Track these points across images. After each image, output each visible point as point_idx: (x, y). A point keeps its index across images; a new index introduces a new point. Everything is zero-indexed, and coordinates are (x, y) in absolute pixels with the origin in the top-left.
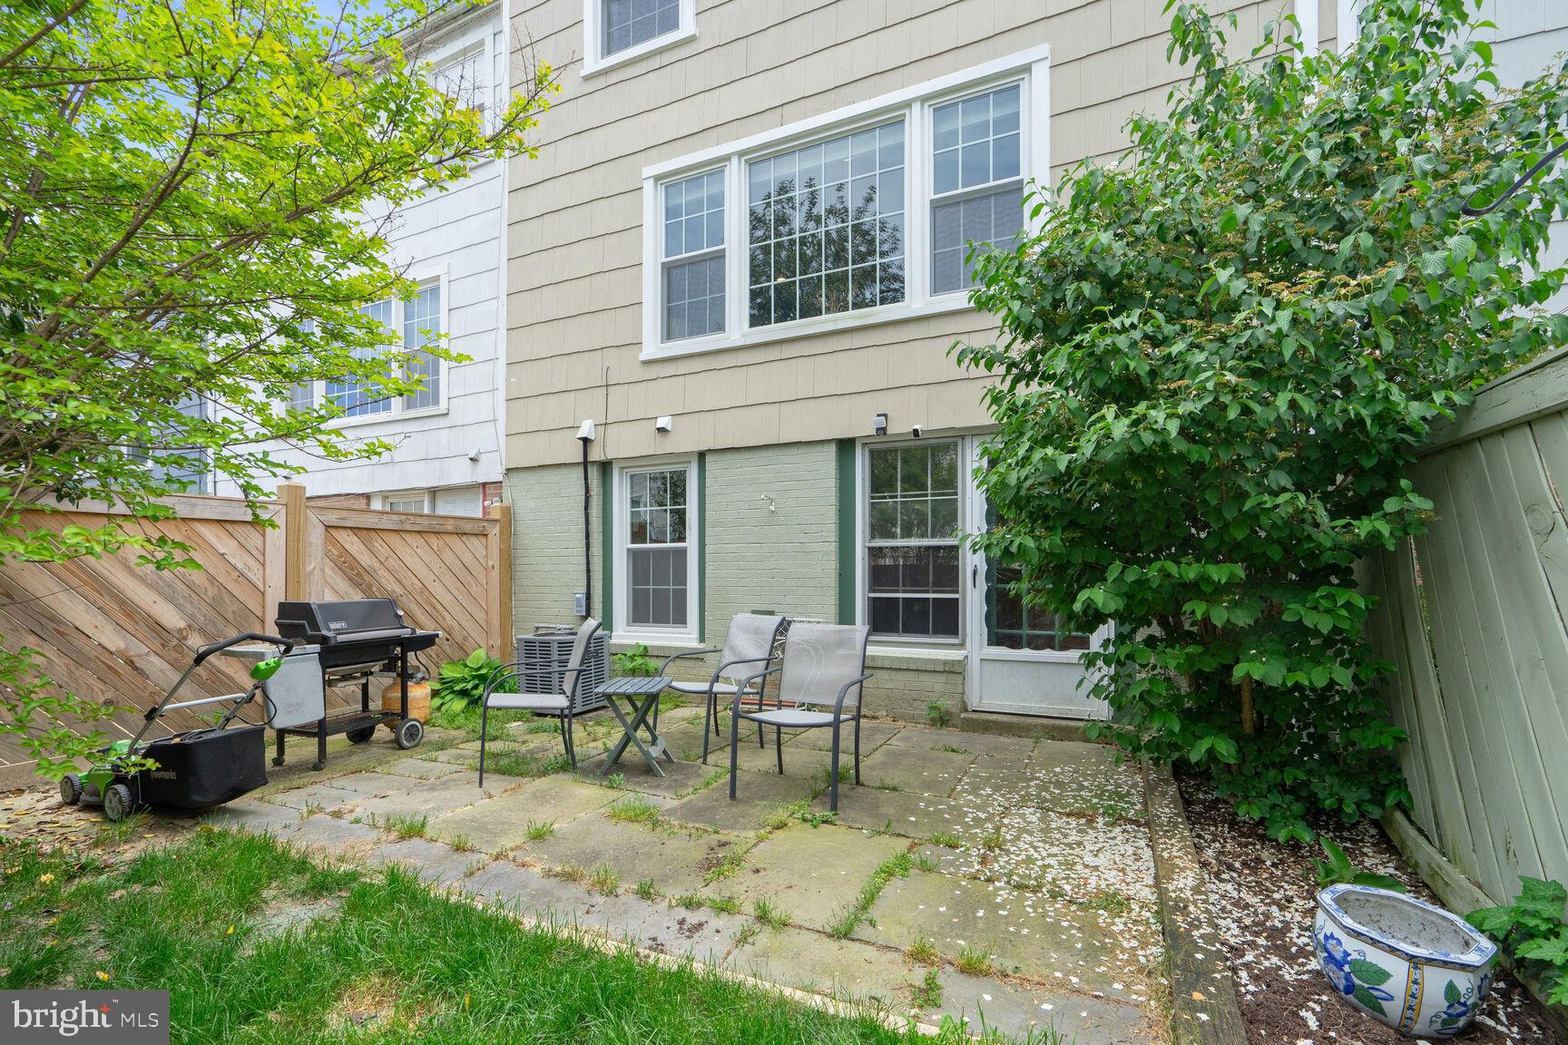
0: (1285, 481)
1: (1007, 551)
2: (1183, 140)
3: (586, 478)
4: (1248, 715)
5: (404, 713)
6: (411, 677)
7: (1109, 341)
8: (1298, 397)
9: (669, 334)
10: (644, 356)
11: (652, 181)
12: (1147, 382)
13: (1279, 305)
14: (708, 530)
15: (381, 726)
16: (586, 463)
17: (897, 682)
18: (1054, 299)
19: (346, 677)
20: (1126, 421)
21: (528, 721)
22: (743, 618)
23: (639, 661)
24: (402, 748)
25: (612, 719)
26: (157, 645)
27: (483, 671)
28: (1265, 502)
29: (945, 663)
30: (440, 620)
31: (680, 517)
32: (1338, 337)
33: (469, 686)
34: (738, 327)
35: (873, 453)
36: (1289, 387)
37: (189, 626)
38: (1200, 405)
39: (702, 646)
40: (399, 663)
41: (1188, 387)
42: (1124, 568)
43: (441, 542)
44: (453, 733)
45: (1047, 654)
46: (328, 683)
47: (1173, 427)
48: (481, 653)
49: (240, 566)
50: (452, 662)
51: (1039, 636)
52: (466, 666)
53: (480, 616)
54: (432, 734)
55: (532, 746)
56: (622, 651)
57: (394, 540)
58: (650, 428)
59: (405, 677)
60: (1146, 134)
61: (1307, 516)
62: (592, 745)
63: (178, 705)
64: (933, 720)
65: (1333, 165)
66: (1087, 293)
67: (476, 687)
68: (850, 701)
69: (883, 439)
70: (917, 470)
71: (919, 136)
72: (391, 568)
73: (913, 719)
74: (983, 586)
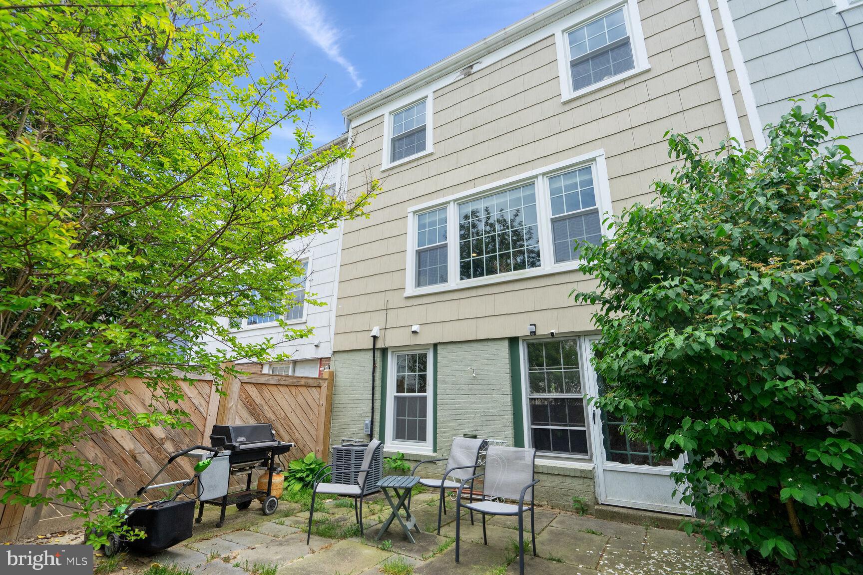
0: (788, 372)
1: (617, 408)
2: (684, 192)
3: (374, 357)
4: (793, 521)
5: (268, 493)
6: (275, 470)
7: (663, 293)
8: (785, 325)
9: (419, 284)
10: (407, 294)
11: (412, 214)
12: (689, 315)
13: (761, 276)
14: (439, 387)
15: (256, 500)
16: (374, 349)
17: (553, 482)
18: (627, 270)
19: (242, 470)
20: (682, 337)
21: (335, 499)
22: (459, 440)
23: (399, 463)
24: (265, 514)
25: (383, 499)
26: (149, 448)
27: (312, 466)
28: (778, 385)
29: (582, 471)
30: (293, 435)
31: (423, 378)
32: (801, 291)
33: (304, 475)
34: (454, 279)
35: (529, 345)
36: (778, 319)
37: (167, 437)
38: (725, 329)
39: (435, 454)
40: (270, 461)
41: (716, 319)
42: (693, 422)
43: (297, 391)
44: (294, 505)
45: (645, 468)
46: (232, 473)
47: (711, 342)
48: (312, 455)
49: (197, 404)
50: (297, 460)
51: (639, 455)
52: (303, 462)
53: (313, 432)
54: (283, 506)
55: (337, 516)
56: (389, 456)
57: (274, 390)
58: (408, 331)
59: (272, 470)
60: (664, 189)
61: (807, 393)
62: (372, 517)
63: (156, 486)
64: (577, 509)
65: (775, 204)
66: (646, 268)
67: (308, 476)
68: (528, 498)
69: (534, 337)
70: (554, 353)
71: (542, 190)
72: (270, 405)
73: (564, 508)
74: (600, 423)
